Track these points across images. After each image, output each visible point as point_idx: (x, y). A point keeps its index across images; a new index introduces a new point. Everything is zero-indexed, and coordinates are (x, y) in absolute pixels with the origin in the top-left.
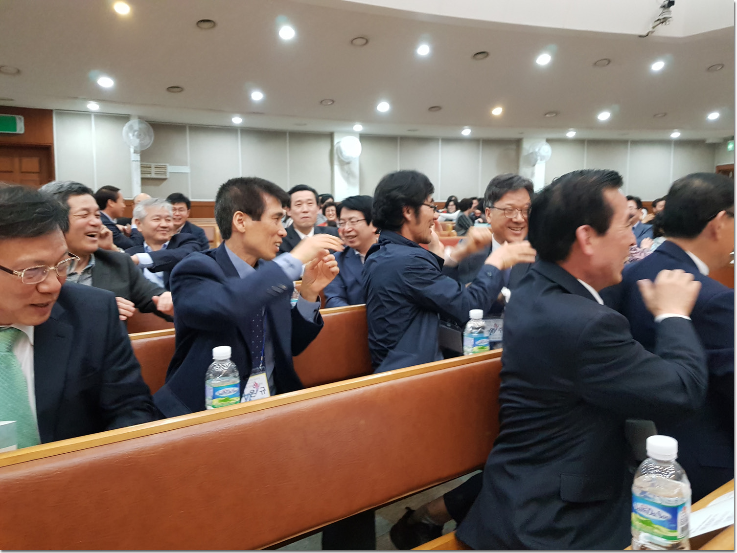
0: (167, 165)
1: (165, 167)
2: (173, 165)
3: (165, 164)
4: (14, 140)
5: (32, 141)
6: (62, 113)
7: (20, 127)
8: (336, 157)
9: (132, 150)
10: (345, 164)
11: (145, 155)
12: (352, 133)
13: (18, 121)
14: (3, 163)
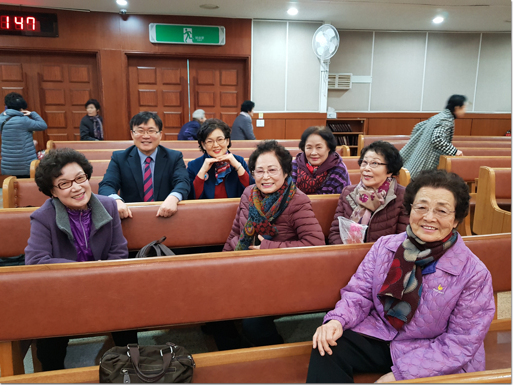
0: (351, 74)
2: (356, 74)
3: (349, 74)
4: (216, 52)
5: (232, 52)
7: (222, 40)
9: (322, 59)
13: (221, 33)
14: (206, 76)
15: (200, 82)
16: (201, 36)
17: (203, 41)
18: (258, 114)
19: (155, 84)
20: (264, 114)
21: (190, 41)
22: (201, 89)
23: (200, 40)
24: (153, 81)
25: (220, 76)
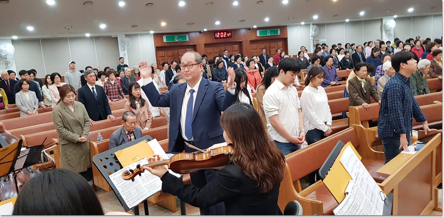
0: (319, 39)
1: (319, 40)
2: (321, 39)
3: (318, 39)
4: (277, 37)
5: (282, 37)
6: (289, 26)
7: (279, 33)
8: (384, 28)
9: (311, 36)
10: (387, 31)
11: (314, 37)
12: (391, 18)
13: (278, 31)
14: (273, 44)
15: (271, 47)
16: (272, 32)
17: (273, 34)
18: (291, 56)
19: (257, 49)
20: (293, 55)
21: (269, 35)
22: (271, 50)
23: (272, 34)
24: (256, 48)
25: (277, 44)
